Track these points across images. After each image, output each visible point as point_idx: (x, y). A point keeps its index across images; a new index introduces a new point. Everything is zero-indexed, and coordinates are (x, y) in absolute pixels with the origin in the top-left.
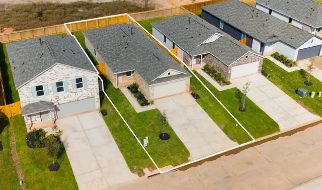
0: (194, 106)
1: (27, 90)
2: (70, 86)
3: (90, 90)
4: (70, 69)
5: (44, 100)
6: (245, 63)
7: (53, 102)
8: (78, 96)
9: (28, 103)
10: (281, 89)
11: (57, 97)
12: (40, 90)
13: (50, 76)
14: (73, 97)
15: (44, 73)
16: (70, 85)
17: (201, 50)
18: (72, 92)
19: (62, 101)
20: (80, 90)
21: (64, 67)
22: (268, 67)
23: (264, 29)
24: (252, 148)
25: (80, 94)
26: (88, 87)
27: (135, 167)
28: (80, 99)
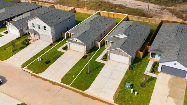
1: (30, 23)
3: (48, 33)
5: (35, 29)
6: (118, 54)
9: (30, 28)
11: (38, 31)
12: (33, 25)
13: (36, 21)
16: (42, 28)
19: (40, 33)
22: (141, 66)
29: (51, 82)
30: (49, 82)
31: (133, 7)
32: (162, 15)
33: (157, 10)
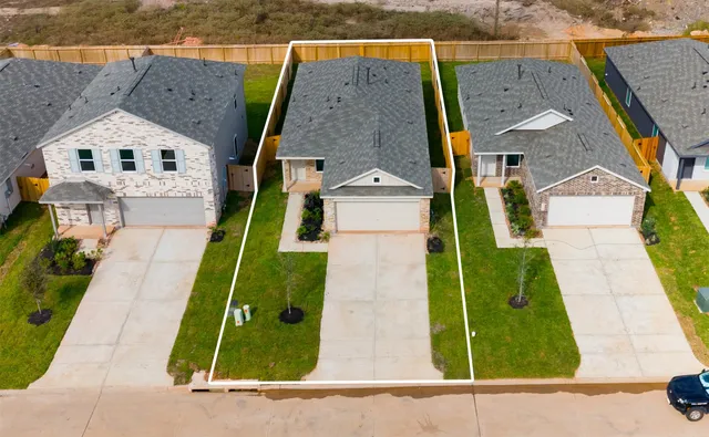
0: (413, 267)
1: (59, 153)
2: (148, 163)
3: (191, 180)
4: (148, 128)
5: (94, 180)
6: (590, 194)
7: (114, 189)
8: (166, 188)
9: (61, 180)
10: (662, 279)
11: (121, 181)
12: (86, 159)
13: (107, 135)
14: (155, 188)
15: (94, 126)
16: (148, 161)
17: (503, 144)
18: (153, 177)
19: (131, 191)
20: (170, 177)
21: (136, 119)
22: (673, 219)
23: (700, 122)
24: (471, 395)
25: (170, 184)
26: (188, 174)
27: (181, 362)
28: (171, 194)
29: (399, 391)
30: (388, 395)
31: (422, 9)
32: (534, 25)
33: (509, 10)
